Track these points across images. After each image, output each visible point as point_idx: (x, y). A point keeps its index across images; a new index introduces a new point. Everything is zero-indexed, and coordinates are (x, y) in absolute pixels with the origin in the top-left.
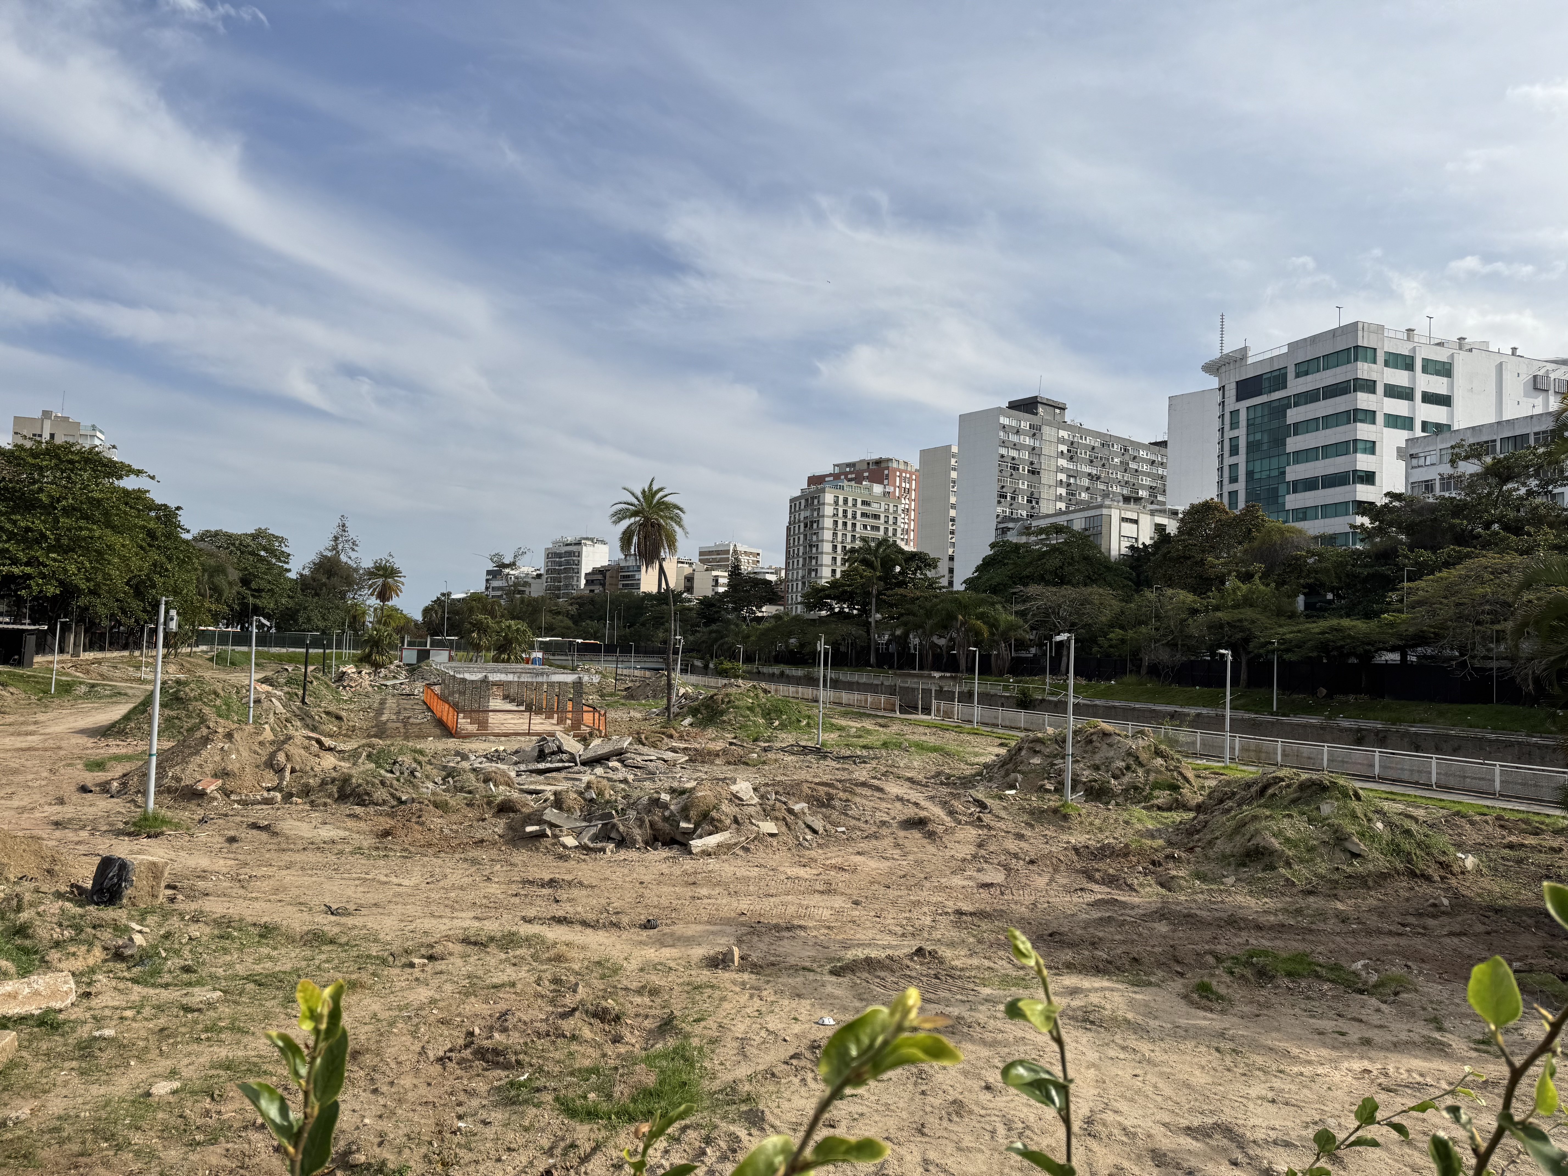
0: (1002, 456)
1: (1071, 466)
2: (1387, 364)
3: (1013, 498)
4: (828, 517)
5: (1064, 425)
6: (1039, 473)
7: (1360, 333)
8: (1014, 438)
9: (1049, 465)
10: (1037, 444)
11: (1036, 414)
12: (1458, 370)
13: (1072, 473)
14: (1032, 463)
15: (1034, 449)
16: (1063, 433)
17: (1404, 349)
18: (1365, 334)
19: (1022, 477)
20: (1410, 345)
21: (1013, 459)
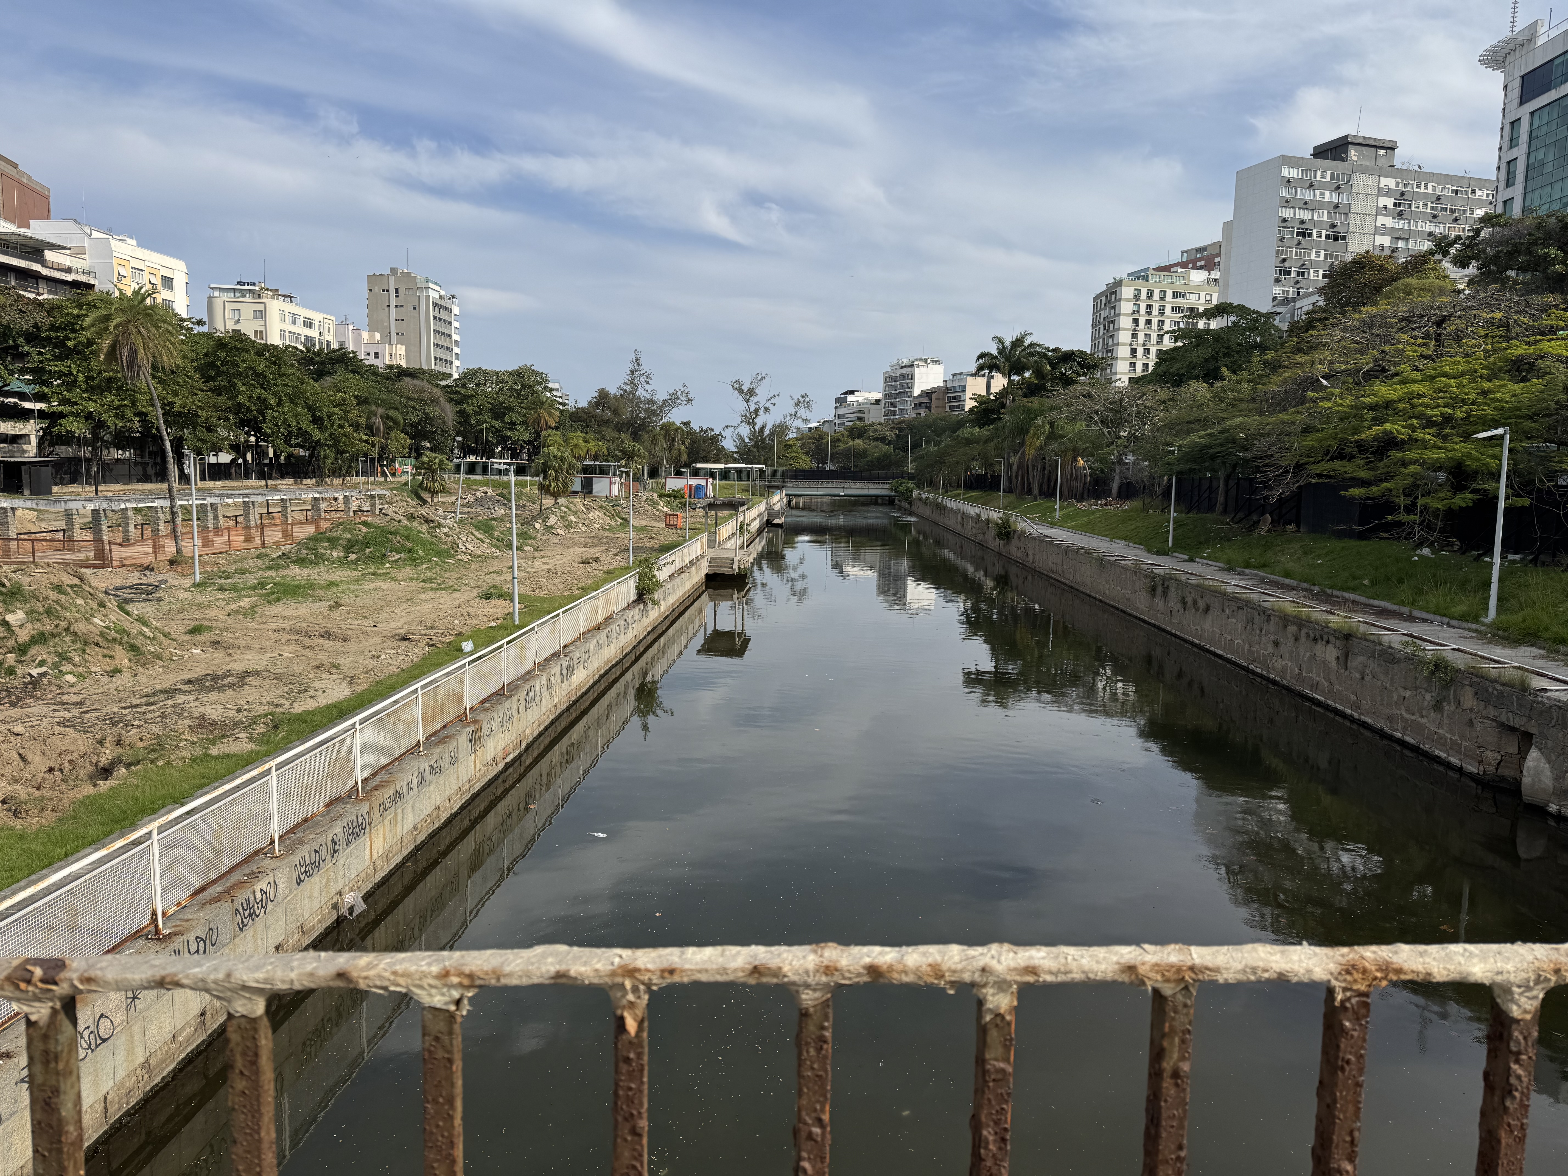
0: (1285, 220)
1: (1400, 224)
3: (1301, 274)
4: (1126, 315)
5: (1391, 170)
6: (1344, 238)
8: (1307, 195)
9: (1362, 226)
10: (1344, 199)
11: (1344, 160)
13: (1400, 234)
14: (1333, 226)
15: (1337, 206)
16: (1389, 183)
19: (1318, 245)
21: (1303, 222)
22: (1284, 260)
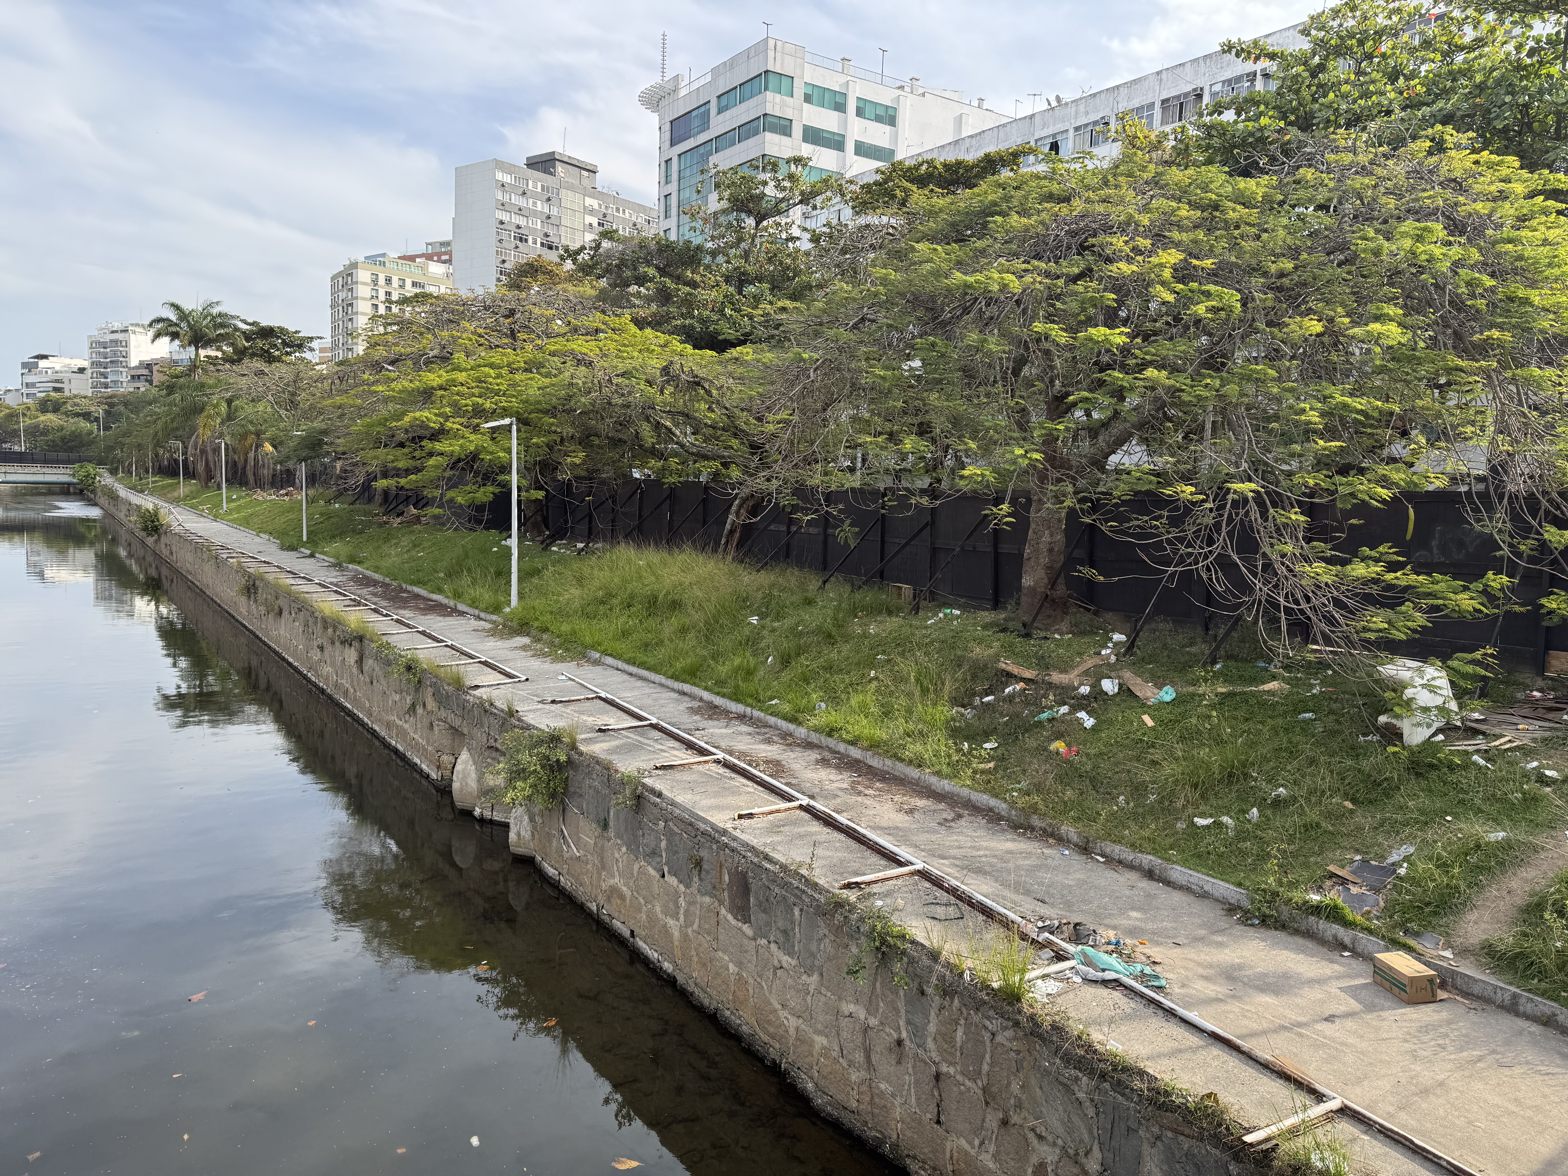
0: (502, 223)
2: (808, 99)
4: (364, 299)
5: (593, 192)
7: (771, 54)
8: (521, 202)
9: (572, 240)
10: (555, 211)
11: (552, 174)
12: (904, 117)
14: (546, 235)
15: (549, 217)
16: (592, 203)
17: (834, 83)
18: (779, 55)
20: (843, 79)
21: (519, 227)
22: (504, 262)
